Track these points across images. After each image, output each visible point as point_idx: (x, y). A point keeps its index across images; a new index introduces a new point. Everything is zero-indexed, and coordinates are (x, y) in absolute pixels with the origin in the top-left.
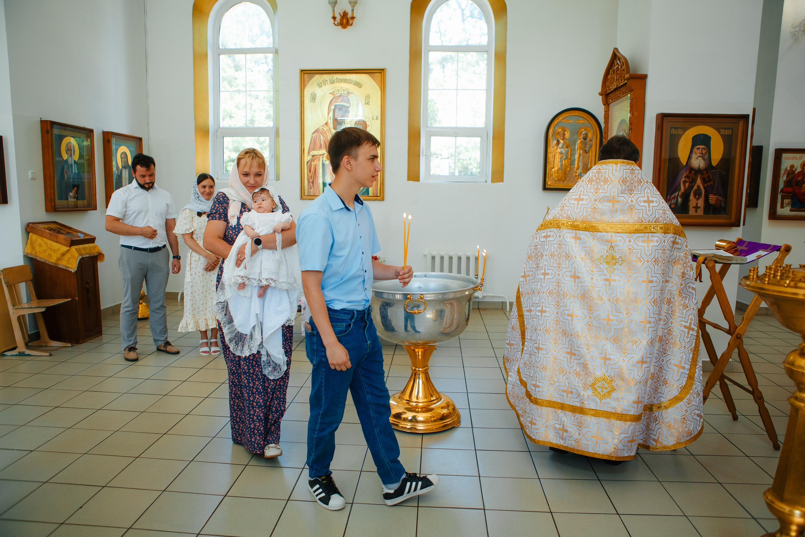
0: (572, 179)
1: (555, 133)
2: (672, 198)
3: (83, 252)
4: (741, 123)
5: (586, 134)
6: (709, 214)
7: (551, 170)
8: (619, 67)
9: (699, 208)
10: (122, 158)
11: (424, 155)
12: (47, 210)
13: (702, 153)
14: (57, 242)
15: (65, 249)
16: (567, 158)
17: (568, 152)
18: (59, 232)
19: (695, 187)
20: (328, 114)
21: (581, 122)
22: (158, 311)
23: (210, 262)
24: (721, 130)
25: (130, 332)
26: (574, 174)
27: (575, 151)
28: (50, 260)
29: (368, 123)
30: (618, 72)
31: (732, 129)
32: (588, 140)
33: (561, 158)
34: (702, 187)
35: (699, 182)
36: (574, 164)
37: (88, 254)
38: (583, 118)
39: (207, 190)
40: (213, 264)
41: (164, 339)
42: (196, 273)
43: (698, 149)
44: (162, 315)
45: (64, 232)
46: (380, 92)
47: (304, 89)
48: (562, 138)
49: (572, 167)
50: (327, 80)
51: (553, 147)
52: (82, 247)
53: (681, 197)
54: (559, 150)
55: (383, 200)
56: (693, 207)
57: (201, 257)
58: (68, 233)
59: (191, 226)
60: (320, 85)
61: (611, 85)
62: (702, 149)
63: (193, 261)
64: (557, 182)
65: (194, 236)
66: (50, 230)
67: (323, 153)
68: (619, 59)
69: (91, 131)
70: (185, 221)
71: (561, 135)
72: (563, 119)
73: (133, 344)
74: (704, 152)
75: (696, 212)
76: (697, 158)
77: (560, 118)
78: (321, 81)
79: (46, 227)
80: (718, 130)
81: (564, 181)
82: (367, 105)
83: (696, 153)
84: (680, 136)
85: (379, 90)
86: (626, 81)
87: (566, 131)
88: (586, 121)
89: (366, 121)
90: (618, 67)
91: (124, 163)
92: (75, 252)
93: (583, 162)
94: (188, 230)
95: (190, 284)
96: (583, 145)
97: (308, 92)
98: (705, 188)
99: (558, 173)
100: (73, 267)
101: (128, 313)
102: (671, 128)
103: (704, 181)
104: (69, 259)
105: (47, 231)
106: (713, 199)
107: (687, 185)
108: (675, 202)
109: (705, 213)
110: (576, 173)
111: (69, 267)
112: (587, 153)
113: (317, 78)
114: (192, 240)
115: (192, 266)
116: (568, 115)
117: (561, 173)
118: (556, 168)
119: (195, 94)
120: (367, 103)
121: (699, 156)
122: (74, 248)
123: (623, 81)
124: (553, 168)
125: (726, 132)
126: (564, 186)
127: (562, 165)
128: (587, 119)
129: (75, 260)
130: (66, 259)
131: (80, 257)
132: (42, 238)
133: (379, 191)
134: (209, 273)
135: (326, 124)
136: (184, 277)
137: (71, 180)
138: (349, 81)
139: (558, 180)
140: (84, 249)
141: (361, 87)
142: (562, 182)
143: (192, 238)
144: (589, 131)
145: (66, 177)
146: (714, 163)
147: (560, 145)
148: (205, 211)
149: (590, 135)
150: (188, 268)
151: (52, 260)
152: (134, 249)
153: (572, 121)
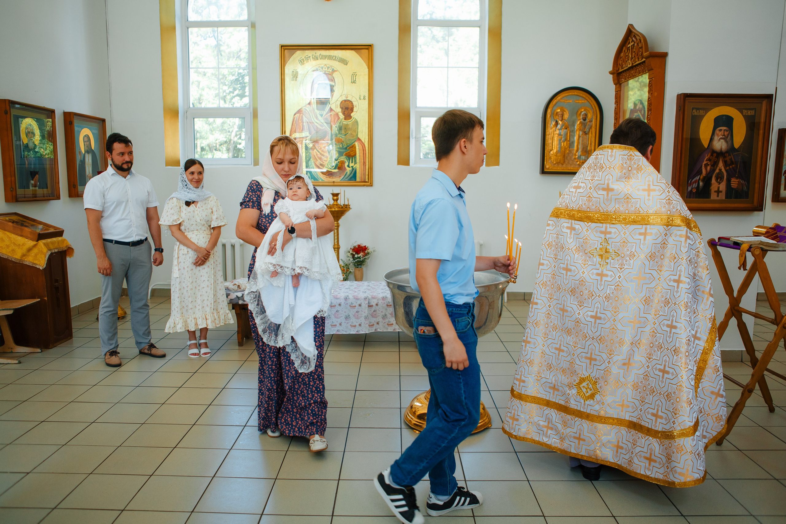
0: (571, 162)
1: (553, 114)
2: (694, 182)
3: (51, 247)
4: (764, 103)
5: (586, 115)
6: (731, 198)
7: (550, 152)
8: (636, 45)
9: (721, 192)
10: (84, 142)
11: (414, 137)
12: (7, 200)
13: (724, 135)
14: (21, 236)
15: (31, 243)
16: (566, 139)
17: (567, 133)
18: (22, 225)
19: (717, 171)
20: (312, 92)
21: (580, 101)
22: (141, 311)
23: (200, 256)
24: (744, 111)
25: (110, 335)
26: (573, 157)
27: (574, 133)
28: (14, 256)
29: (354, 103)
30: (634, 50)
31: (755, 109)
32: (587, 120)
33: (560, 140)
34: (723, 170)
35: (721, 165)
36: (574, 145)
37: (56, 248)
38: (583, 97)
39: (196, 176)
40: (203, 259)
41: (147, 341)
42: (184, 268)
43: (721, 130)
44: (145, 315)
45: (27, 225)
46: (367, 70)
47: (284, 66)
48: (560, 119)
49: (571, 149)
50: (309, 57)
51: (551, 129)
52: (51, 242)
53: (703, 181)
54: (557, 132)
55: (371, 185)
56: (715, 192)
57: (190, 250)
58: (32, 225)
59: (179, 217)
60: (302, 62)
61: (625, 64)
62: (724, 130)
63: (181, 255)
64: (556, 165)
65: (182, 228)
66: (13, 222)
67: (306, 136)
68: (634, 36)
69: (53, 112)
70: (172, 211)
71: (560, 115)
72: (561, 99)
73: (114, 348)
74: (726, 133)
75: (718, 196)
76: (719, 140)
77: (559, 98)
78: (304, 58)
79: (7, 218)
80: (741, 111)
81: (562, 164)
82: (354, 84)
83: (718, 135)
84: (703, 116)
85: (366, 67)
86: (644, 60)
87: (565, 111)
88: (586, 101)
89: (352, 100)
90: (634, 45)
91: (87, 146)
92: (43, 246)
93: (582, 144)
94: (175, 221)
95: (178, 280)
96: (583, 126)
97: (289, 69)
98: (726, 171)
99: (556, 156)
100: (41, 263)
101: (108, 314)
102: (693, 109)
103: (726, 164)
104: (36, 255)
105: (10, 224)
106: (735, 182)
107: (709, 168)
108: (696, 186)
109: (726, 197)
110: (575, 155)
111: (36, 264)
112: (586, 134)
113: (298, 53)
114: (180, 231)
115: (180, 260)
116: (567, 94)
117: (560, 156)
118: (555, 151)
119: (163, 71)
120: (354, 82)
121: (721, 138)
122: (41, 242)
123: (640, 59)
124: (551, 151)
125: (749, 112)
126: (563, 169)
127: (561, 147)
128: (587, 98)
129: (43, 256)
130: (33, 254)
131: (49, 253)
132: (3, 231)
133: (367, 177)
134: (198, 268)
135: (309, 104)
136: (170, 272)
137: (33, 166)
138: (334, 58)
139: (557, 163)
140: (52, 243)
141: (346, 65)
142: (560, 165)
143: (180, 229)
144: (588, 111)
145: (27, 163)
146: (737, 145)
147: (559, 126)
148: (194, 200)
149: (589, 116)
150: (175, 262)
151: (17, 256)
152: (115, 243)
153: (571, 101)
